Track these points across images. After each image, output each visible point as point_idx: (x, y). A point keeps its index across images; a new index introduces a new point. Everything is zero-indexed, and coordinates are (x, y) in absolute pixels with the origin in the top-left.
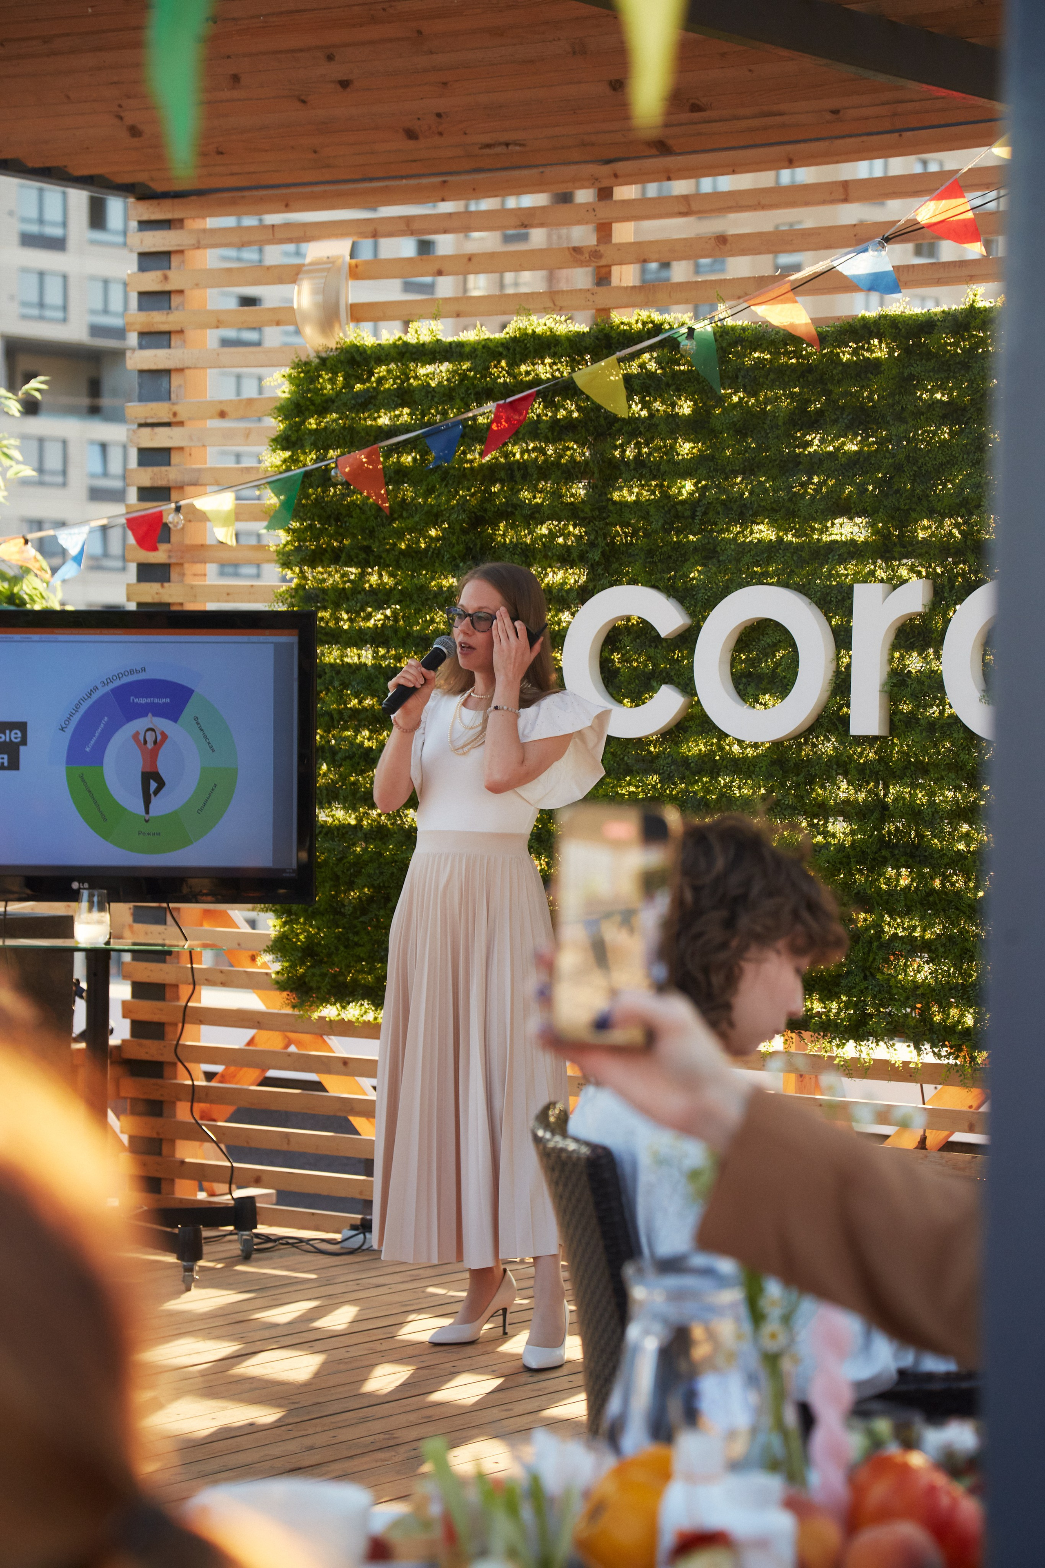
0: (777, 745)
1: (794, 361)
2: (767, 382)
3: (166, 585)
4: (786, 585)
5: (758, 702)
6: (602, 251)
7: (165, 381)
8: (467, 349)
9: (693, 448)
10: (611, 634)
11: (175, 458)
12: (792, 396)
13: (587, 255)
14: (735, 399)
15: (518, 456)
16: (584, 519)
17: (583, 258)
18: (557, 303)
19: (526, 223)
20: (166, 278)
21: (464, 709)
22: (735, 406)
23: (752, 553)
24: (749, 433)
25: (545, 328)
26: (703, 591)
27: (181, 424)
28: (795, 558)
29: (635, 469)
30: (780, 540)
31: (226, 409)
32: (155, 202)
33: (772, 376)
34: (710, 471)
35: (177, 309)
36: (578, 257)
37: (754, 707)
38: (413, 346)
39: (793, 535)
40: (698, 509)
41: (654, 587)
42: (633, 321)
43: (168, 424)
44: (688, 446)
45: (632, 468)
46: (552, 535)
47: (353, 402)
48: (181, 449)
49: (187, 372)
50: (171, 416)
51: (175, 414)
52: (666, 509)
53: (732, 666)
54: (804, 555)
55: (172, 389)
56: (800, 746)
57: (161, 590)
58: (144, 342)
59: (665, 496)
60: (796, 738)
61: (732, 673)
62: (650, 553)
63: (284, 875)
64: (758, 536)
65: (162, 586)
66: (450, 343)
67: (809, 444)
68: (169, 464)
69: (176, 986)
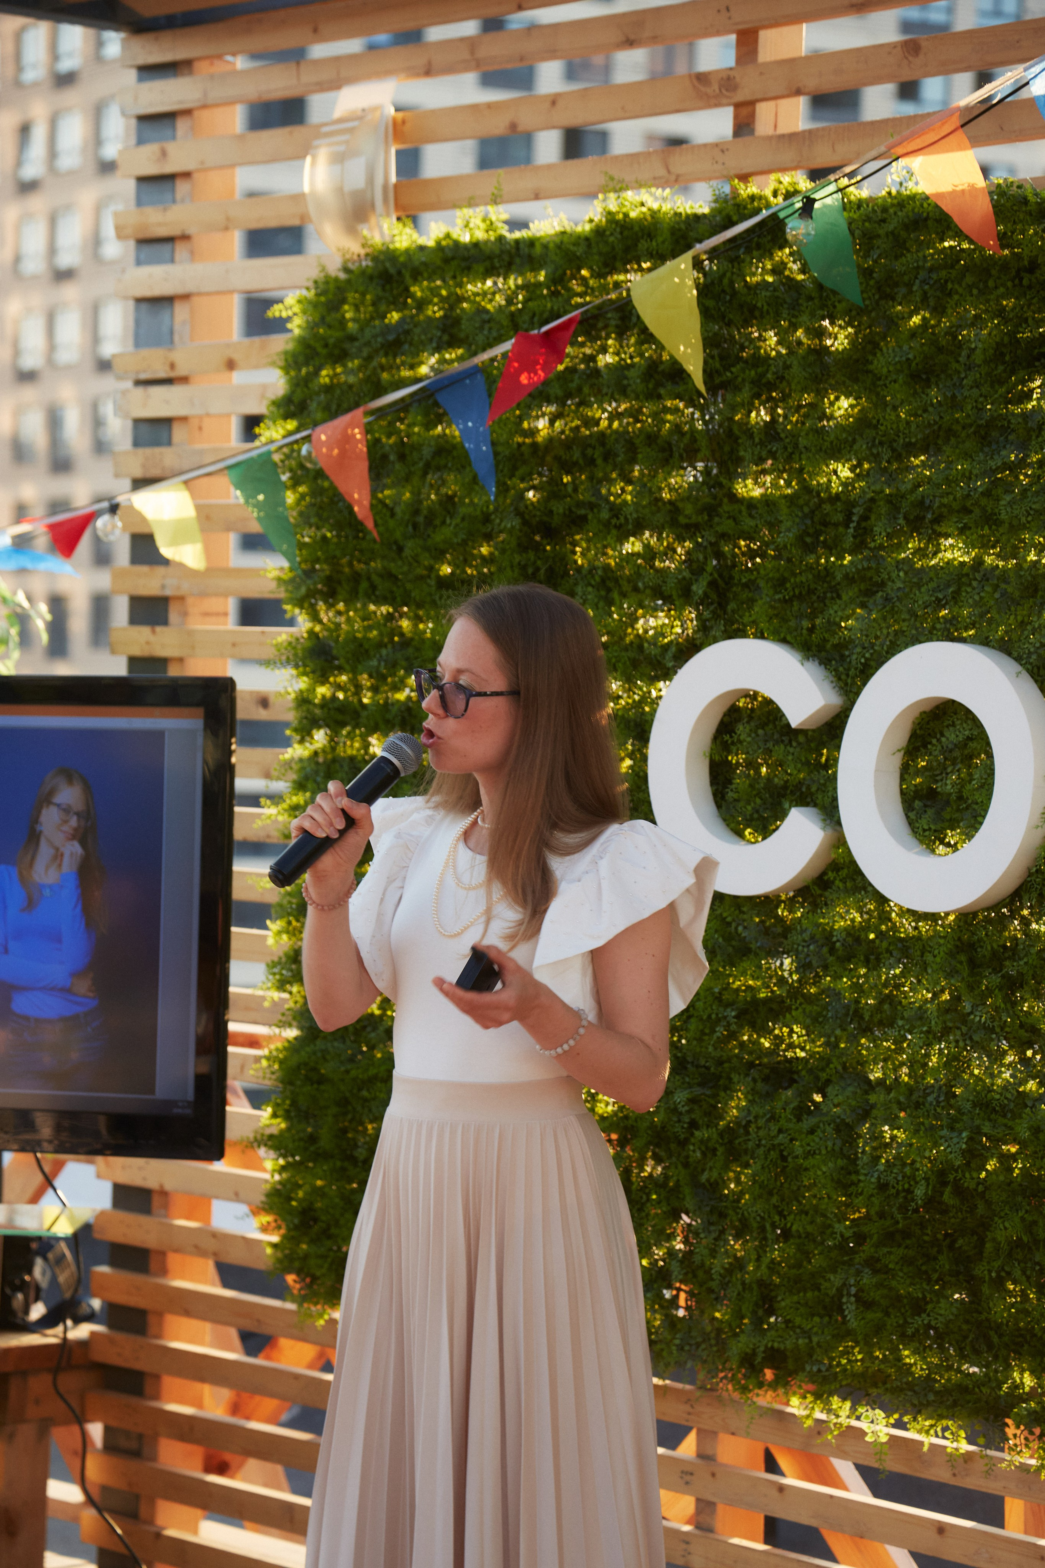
0: (966, 917)
1: (1006, 252)
2: (960, 290)
3: (158, 629)
4: (983, 641)
5: (942, 842)
6: (738, 79)
7: (165, 315)
8: (538, 250)
9: (851, 406)
10: (727, 719)
11: (178, 433)
12: (1001, 312)
13: (716, 87)
14: (916, 320)
15: (604, 424)
16: (687, 527)
17: (709, 91)
18: (672, 169)
19: (632, 37)
20: (164, 153)
21: (461, 846)
22: (914, 333)
23: (932, 585)
24: (933, 380)
25: (644, 209)
26: (859, 650)
27: (184, 380)
28: (997, 595)
29: (761, 443)
30: (978, 562)
31: (236, 356)
32: (151, 36)
33: (969, 279)
34: (873, 445)
35: (183, 201)
36: (703, 89)
37: (933, 851)
38: (465, 247)
39: (998, 556)
40: (855, 511)
41: (784, 641)
42: (768, 193)
43: (168, 381)
44: (844, 403)
45: (757, 440)
46: (650, 554)
47: (379, 339)
48: (184, 419)
49: (195, 300)
50: (168, 368)
51: (172, 366)
52: (806, 510)
53: (902, 779)
54: (1010, 590)
55: (177, 327)
56: (1002, 922)
57: (152, 638)
58: (142, 257)
59: (806, 488)
60: (996, 907)
61: (901, 790)
62: (780, 583)
63: (176, 1111)
64: (949, 555)
65: (154, 632)
66: (517, 242)
67: (1028, 396)
68: (169, 443)
69: (163, 1254)
